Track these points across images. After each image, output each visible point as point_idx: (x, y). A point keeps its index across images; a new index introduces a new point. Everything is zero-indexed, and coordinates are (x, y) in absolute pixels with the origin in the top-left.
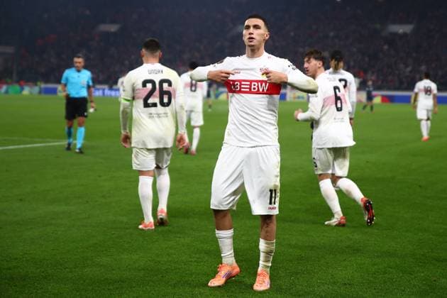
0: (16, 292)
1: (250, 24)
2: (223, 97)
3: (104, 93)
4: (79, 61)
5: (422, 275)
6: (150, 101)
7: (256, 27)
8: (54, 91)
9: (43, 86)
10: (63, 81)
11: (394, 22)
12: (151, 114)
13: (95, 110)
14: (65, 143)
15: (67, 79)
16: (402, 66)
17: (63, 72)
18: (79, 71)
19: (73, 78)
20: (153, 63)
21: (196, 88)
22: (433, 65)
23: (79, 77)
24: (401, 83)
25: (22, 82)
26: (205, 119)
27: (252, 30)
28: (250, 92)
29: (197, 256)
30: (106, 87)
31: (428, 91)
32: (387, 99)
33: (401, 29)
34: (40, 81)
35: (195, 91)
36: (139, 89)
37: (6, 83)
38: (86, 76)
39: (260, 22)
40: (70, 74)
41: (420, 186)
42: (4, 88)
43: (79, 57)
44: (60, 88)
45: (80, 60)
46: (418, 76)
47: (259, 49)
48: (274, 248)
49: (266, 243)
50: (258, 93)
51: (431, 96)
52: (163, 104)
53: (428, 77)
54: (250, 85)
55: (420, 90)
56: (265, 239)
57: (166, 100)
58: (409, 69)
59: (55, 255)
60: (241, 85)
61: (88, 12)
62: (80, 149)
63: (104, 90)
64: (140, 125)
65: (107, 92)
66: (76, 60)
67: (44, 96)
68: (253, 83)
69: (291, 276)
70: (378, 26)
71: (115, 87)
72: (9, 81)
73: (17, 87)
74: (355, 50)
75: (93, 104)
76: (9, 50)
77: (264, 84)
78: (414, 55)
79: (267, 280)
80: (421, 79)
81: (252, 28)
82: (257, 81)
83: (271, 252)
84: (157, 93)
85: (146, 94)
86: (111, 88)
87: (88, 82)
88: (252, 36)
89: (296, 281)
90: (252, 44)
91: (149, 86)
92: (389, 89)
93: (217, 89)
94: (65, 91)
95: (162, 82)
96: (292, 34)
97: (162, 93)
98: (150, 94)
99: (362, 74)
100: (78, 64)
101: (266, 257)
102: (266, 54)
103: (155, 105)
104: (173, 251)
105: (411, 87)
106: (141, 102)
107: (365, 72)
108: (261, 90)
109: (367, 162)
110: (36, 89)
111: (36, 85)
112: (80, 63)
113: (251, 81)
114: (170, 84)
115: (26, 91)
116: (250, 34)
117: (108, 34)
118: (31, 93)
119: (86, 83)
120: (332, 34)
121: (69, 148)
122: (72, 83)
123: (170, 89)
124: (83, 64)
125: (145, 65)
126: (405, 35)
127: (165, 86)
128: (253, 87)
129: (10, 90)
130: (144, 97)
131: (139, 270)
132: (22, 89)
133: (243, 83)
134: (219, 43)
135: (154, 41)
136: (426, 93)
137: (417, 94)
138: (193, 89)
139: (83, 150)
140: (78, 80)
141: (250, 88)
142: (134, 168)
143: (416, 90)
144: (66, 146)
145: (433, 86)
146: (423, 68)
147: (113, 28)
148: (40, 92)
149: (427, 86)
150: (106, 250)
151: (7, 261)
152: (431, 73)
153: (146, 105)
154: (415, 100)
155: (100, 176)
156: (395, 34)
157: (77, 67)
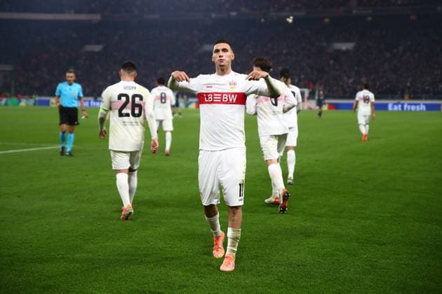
0: (16, 276)
1: (219, 48)
2: (193, 106)
3: (90, 104)
4: (70, 75)
5: (365, 256)
6: (124, 111)
7: (224, 50)
8: (47, 103)
9: (37, 98)
10: (57, 94)
11: (339, 41)
12: (124, 122)
13: (86, 117)
14: (59, 147)
15: (60, 92)
16: (345, 78)
17: (57, 85)
18: (70, 84)
19: (65, 90)
20: (128, 81)
21: (165, 100)
22: (372, 78)
23: (70, 89)
24: (345, 92)
25: (19, 96)
26: (174, 126)
27: (221, 53)
28: (222, 102)
29: (172, 243)
30: (91, 99)
31: (366, 99)
32: (332, 106)
33: (344, 46)
34: (35, 94)
35: (165, 102)
36: (115, 102)
37: (6, 96)
38: (77, 88)
39: (226, 46)
40: (63, 87)
41: (362, 181)
42: (4, 101)
43: (70, 72)
44: (53, 100)
45: (72, 75)
46: (359, 87)
47: (227, 69)
48: (239, 235)
49: (233, 231)
50: (228, 103)
51: (369, 104)
52: (134, 115)
53: (367, 88)
54: (222, 97)
55: (360, 98)
56: (232, 227)
57: (137, 111)
58: (351, 81)
59: (49, 243)
60: (213, 96)
61: (75, 35)
62: (69, 152)
63: (90, 101)
64: (116, 131)
65: (93, 103)
66: (68, 74)
67: (38, 107)
68: (224, 95)
69: (253, 259)
70: (325, 44)
71: (99, 99)
72: (8, 94)
73: (15, 100)
74: (305, 64)
75: (85, 113)
76: (8, 68)
77: (233, 96)
78: (356, 68)
79: (233, 263)
80: (361, 90)
81: (221, 51)
82: (228, 94)
83: (237, 238)
84: (129, 105)
85: (120, 106)
86: (96, 100)
87: (79, 94)
88: (222, 58)
89: (257, 263)
90: (222, 64)
91: (124, 99)
92: (334, 98)
93: (187, 100)
94: (58, 102)
95: (135, 96)
96: (251, 51)
97: (134, 105)
98: (124, 106)
99: (311, 85)
100: (70, 78)
101: (233, 242)
102: (232, 73)
103: (127, 115)
104: (150, 239)
105: (353, 96)
106: (117, 112)
107: (314, 83)
108: (231, 100)
109: (317, 160)
110: (31, 102)
111: (31, 98)
112: (71, 77)
113: (222, 94)
114: (141, 98)
115: (23, 103)
116: (220, 56)
117: (92, 54)
118: (27, 105)
119: (77, 95)
120: (284, 51)
121: (63, 152)
122: (64, 95)
123: (141, 103)
124: (74, 78)
125: (121, 82)
126: (348, 51)
127: (137, 99)
128: (224, 98)
129: (9, 103)
130: (119, 108)
131: (122, 256)
132: (20, 101)
133: (215, 95)
134: (188, 61)
135: (131, 63)
136: (365, 102)
137: (357, 102)
138: (163, 101)
139: (72, 153)
140: (70, 92)
141: (222, 99)
142: (113, 168)
143: (357, 99)
144: (61, 150)
145: (371, 96)
146: (364, 80)
147: (97, 48)
148: (35, 104)
149: (366, 95)
150: (93, 239)
151: (8, 249)
152: (370, 83)
153: (121, 115)
154: (356, 107)
155: (87, 175)
156: (339, 51)
157: (70, 81)
